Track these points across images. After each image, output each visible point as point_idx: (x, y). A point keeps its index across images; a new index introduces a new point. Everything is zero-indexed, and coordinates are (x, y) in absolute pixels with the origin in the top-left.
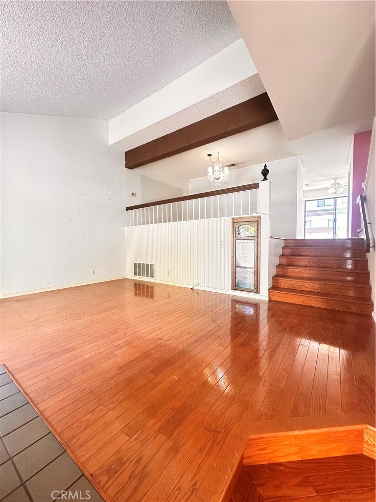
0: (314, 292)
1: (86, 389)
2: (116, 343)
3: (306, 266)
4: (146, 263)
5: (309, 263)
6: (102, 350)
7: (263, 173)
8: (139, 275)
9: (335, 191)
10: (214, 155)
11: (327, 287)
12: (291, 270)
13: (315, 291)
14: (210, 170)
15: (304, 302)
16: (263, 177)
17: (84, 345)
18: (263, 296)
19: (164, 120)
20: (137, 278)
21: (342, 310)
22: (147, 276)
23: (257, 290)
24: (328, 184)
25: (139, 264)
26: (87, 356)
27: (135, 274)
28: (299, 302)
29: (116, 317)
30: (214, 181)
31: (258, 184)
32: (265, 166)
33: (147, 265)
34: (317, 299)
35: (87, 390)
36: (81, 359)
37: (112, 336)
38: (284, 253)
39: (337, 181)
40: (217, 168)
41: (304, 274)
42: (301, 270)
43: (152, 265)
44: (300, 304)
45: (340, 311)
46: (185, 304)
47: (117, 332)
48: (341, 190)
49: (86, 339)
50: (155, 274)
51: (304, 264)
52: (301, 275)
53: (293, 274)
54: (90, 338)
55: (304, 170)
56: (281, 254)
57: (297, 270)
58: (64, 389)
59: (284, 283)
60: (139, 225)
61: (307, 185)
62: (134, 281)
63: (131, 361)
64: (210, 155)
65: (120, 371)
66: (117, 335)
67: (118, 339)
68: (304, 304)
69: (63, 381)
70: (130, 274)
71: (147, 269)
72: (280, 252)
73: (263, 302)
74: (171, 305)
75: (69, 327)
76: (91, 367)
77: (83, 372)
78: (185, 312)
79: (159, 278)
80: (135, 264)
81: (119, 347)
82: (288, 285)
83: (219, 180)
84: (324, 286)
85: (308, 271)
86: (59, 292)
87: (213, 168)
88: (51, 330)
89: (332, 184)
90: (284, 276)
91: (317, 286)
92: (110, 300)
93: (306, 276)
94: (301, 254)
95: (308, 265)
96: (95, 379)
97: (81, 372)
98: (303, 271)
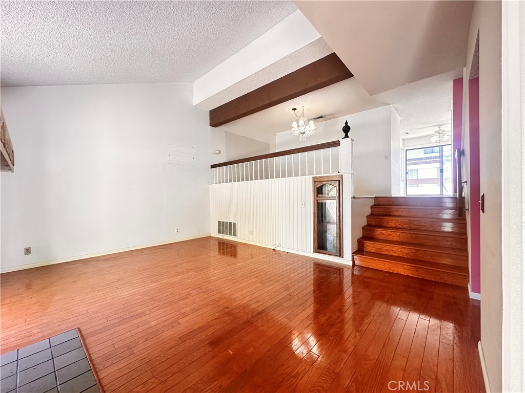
0: (404, 258)
1: (144, 358)
2: (183, 311)
3: (396, 228)
4: (229, 222)
5: (399, 224)
6: (168, 317)
7: (344, 130)
8: (223, 233)
9: (439, 139)
10: (299, 108)
11: (418, 253)
12: (379, 232)
13: (405, 256)
14: (295, 124)
15: (390, 269)
16: (344, 135)
17: (153, 311)
18: (346, 260)
19: (243, 80)
20: (221, 236)
21: (433, 280)
22: (231, 234)
23: (340, 254)
24: (432, 131)
25: (223, 222)
26: (153, 323)
27: (219, 232)
28: (386, 269)
29: (190, 281)
30: (299, 135)
31: (339, 141)
32: (346, 123)
33: (231, 223)
34: (405, 267)
35: (145, 360)
36: (147, 326)
37: (181, 302)
38: (373, 212)
39: (441, 129)
40: (301, 122)
41: (394, 236)
42: (389, 232)
43: (235, 224)
44: (387, 270)
45: (431, 281)
46: (262, 267)
47: (187, 298)
48: (446, 138)
49: (156, 305)
50: (238, 232)
51: (394, 225)
52: (390, 238)
53: (381, 237)
54: (160, 303)
55: (400, 119)
56: (370, 213)
57: (385, 232)
58: (125, 356)
59: (370, 246)
60: (222, 183)
61: (407, 133)
62: (218, 239)
63: (192, 331)
64: (294, 109)
65: (180, 341)
66: (187, 301)
67: (186, 305)
68: (391, 271)
69: (126, 349)
70: (214, 233)
71: (231, 227)
72: (368, 212)
73: (346, 266)
74: (247, 268)
75: (143, 291)
76: (154, 335)
77: (146, 341)
78: (259, 277)
79: (241, 237)
80: (219, 222)
81: (185, 315)
82: (374, 249)
83: (304, 135)
84: (414, 251)
85: (398, 234)
86: (144, 251)
87: (298, 123)
88: (127, 293)
89: (436, 132)
90: (371, 238)
91: (406, 251)
92: (189, 262)
93: (395, 239)
94: (392, 214)
95: (399, 226)
96: (154, 349)
97: (144, 340)
98: (392, 233)
